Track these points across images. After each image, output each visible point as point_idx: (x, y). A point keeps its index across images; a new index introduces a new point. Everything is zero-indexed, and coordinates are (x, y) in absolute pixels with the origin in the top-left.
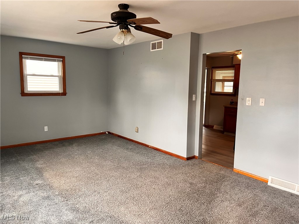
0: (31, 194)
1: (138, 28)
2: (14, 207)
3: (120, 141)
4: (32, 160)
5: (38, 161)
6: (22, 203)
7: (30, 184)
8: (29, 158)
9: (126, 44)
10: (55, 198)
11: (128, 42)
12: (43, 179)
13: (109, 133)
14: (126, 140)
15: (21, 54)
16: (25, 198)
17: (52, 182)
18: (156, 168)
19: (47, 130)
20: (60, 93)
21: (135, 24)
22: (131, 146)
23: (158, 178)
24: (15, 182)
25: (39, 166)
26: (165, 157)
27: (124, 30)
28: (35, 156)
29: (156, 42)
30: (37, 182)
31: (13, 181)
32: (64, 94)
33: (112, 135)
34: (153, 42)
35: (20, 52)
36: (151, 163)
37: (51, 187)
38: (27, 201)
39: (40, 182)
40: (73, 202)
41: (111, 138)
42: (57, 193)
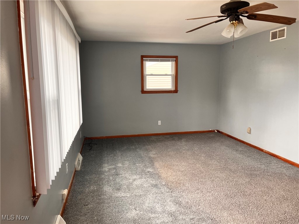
0: (143, 179)
1: (252, 17)
2: (129, 188)
3: (228, 142)
4: (147, 150)
5: (151, 151)
6: (135, 186)
7: (143, 171)
8: (145, 147)
9: (236, 36)
10: (162, 188)
11: (238, 33)
12: (154, 168)
13: (218, 131)
14: (236, 141)
15: (142, 57)
16: (138, 182)
17: (161, 172)
18: (270, 177)
19: (160, 124)
20: (172, 91)
21: (247, 13)
22: (241, 148)
23: (272, 189)
24: (132, 167)
25: (152, 156)
26: (284, 166)
27: (234, 22)
28: (149, 147)
29: (278, 30)
30: (149, 170)
31: (131, 166)
32: (176, 91)
33: (221, 134)
34: (273, 31)
35: (141, 56)
36: (265, 170)
37: (159, 177)
38: (139, 185)
39: (151, 171)
40: (177, 195)
41: (220, 136)
42: (164, 183)
